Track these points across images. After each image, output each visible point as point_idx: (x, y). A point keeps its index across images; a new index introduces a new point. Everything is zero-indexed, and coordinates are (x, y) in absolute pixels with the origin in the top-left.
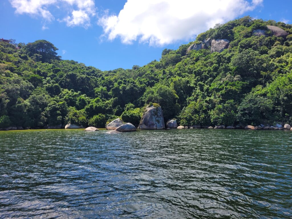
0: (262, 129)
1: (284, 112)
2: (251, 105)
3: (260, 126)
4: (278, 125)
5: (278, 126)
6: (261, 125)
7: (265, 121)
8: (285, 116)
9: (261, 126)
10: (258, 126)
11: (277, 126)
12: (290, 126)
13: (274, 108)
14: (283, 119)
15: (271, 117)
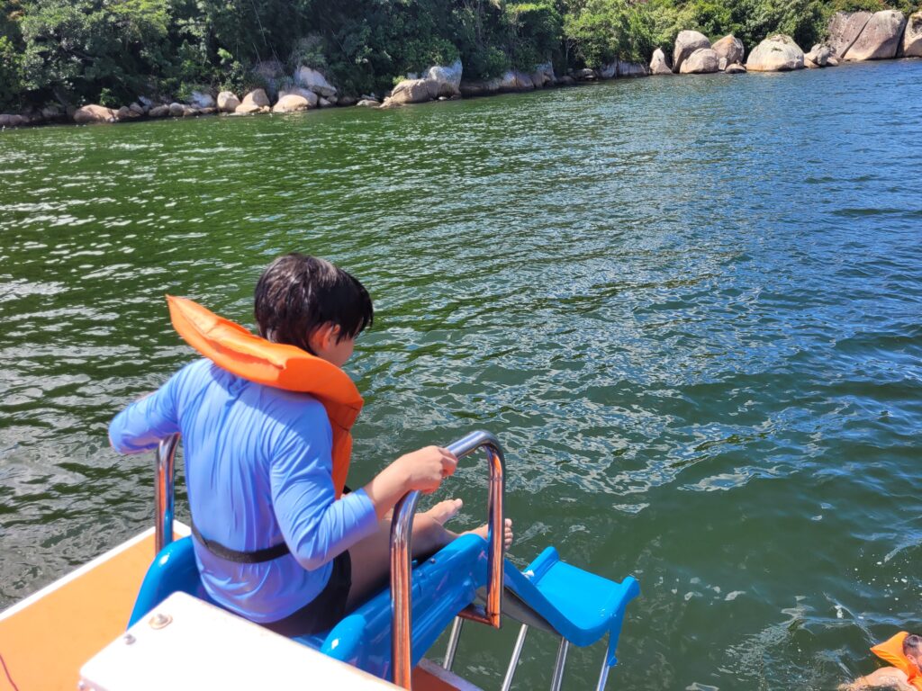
0: (145, 117)
1: (214, 45)
2: (73, 16)
3: (135, 106)
4: (197, 96)
5: (196, 99)
6: (142, 99)
7: (152, 81)
8: (220, 58)
9: (141, 104)
10: (128, 106)
11: (196, 102)
12: (239, 97)
13: (173, 27)
14: (213, 72)
15: (170, 64)
